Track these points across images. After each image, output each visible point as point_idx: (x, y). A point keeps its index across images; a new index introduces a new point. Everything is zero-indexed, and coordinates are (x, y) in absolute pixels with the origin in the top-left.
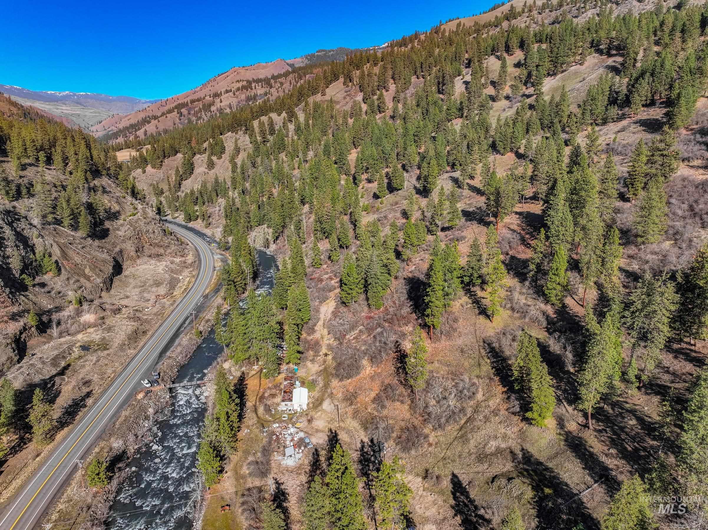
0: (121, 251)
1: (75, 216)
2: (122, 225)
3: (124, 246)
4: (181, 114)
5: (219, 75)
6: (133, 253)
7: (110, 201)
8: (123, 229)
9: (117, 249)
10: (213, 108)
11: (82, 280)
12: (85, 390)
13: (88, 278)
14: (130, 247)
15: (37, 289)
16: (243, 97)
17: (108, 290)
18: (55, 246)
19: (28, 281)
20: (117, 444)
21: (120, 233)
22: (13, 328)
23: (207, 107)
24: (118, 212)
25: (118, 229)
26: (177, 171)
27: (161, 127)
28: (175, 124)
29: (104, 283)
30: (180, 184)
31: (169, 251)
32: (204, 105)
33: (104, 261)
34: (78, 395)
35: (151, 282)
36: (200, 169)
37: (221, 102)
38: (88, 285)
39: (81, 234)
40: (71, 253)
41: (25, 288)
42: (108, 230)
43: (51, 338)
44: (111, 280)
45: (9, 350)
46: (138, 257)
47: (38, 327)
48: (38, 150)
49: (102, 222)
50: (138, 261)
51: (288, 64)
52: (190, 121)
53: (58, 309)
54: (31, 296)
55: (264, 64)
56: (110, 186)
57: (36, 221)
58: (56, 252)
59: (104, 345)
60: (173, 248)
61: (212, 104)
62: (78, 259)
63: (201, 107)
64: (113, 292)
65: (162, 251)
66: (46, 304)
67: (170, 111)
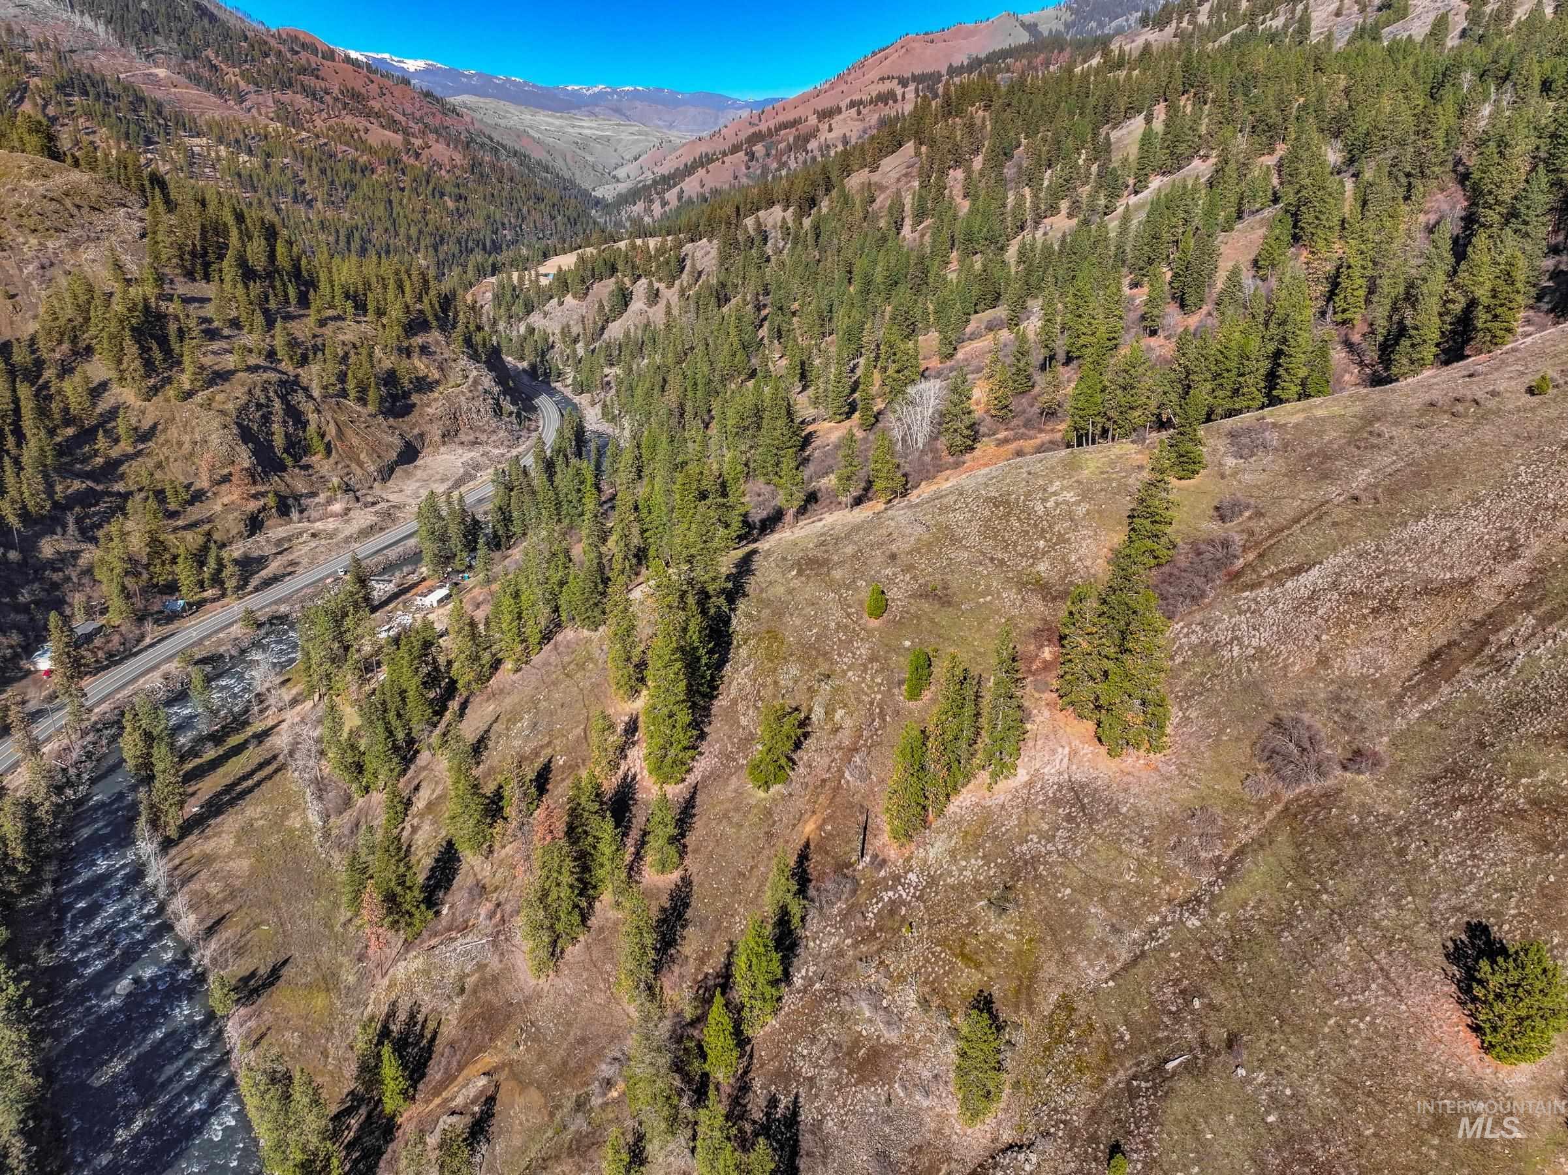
0: (422, 435)
1: (363, 389)
2: (436, 400)
3: (428, 427)
4: (752, 156)
5: (874, 54)
6: (437, 438)
7: (427, 367)
8: (434, 405)
9: (416, 431)
10: (813, 145)
11: (354, 466)
12: (290, 569)
13: (361, 465)
14: (435, 432)
15: (297, 470)
16: (874, 119)
17: (384, 480)
18: (332, 424)
19: (289, 461)
20: (283, 609)
21: (429, 410)
22: (253, 506)
23: (802, 141)
24: (438, 382)
25: (428, 405)
26: (601, 306)
27: (710, 184)
28: (736, 178)
29: (380, 471)
30: (603, 329)
31: (494, 438)
32: (797, 138)
33: (390, 446)
34: (281, 571)
35: (438, 477)
36: (638, 304)
37: (830, 130)
38: (359, 471)
39: (371, 409)
40: (349, 433)
41: (284, 468)
42: (414, 405)
43: (291, 521)
44: (392, 470)
45: (242, 525)
46: (444, 443)
47: (278, 509)
48: (347, 297)
49: (406, 395)
50: (442, 449)
51: (1023, 25)
52: (765, 170)
53: (314, 494)
54: (287, 478)
55: (971, 25)
56: (438, 343)
57: (316, 393)
58: (332, 430)
59: (331, 536)
60: (502, 434)
61: (813, 134)
62: (355, 441)
63: (791, 140)
64: (389, 484)
65: (483, 437)
66: (301, 487)
67: (735, 149)
